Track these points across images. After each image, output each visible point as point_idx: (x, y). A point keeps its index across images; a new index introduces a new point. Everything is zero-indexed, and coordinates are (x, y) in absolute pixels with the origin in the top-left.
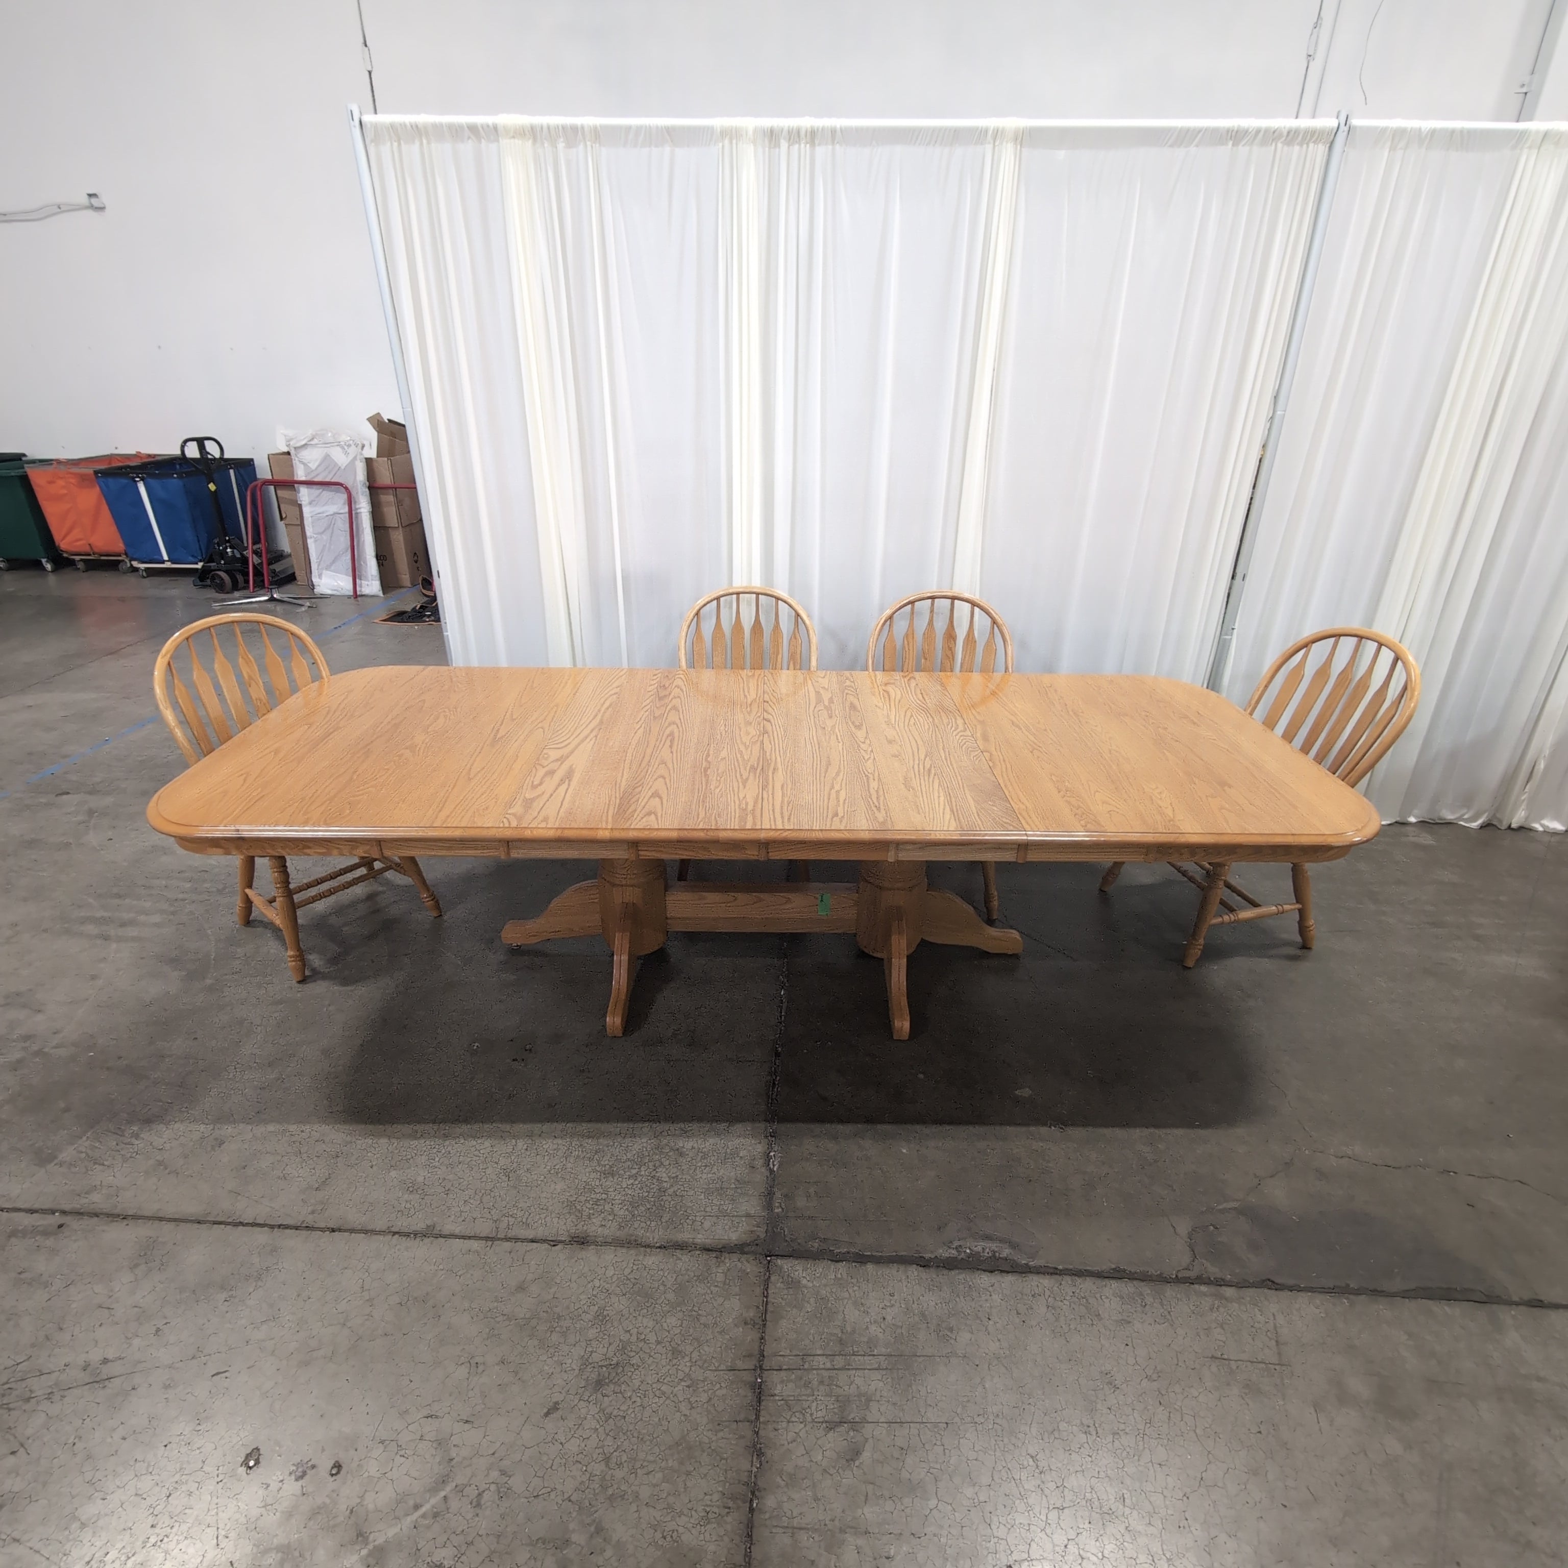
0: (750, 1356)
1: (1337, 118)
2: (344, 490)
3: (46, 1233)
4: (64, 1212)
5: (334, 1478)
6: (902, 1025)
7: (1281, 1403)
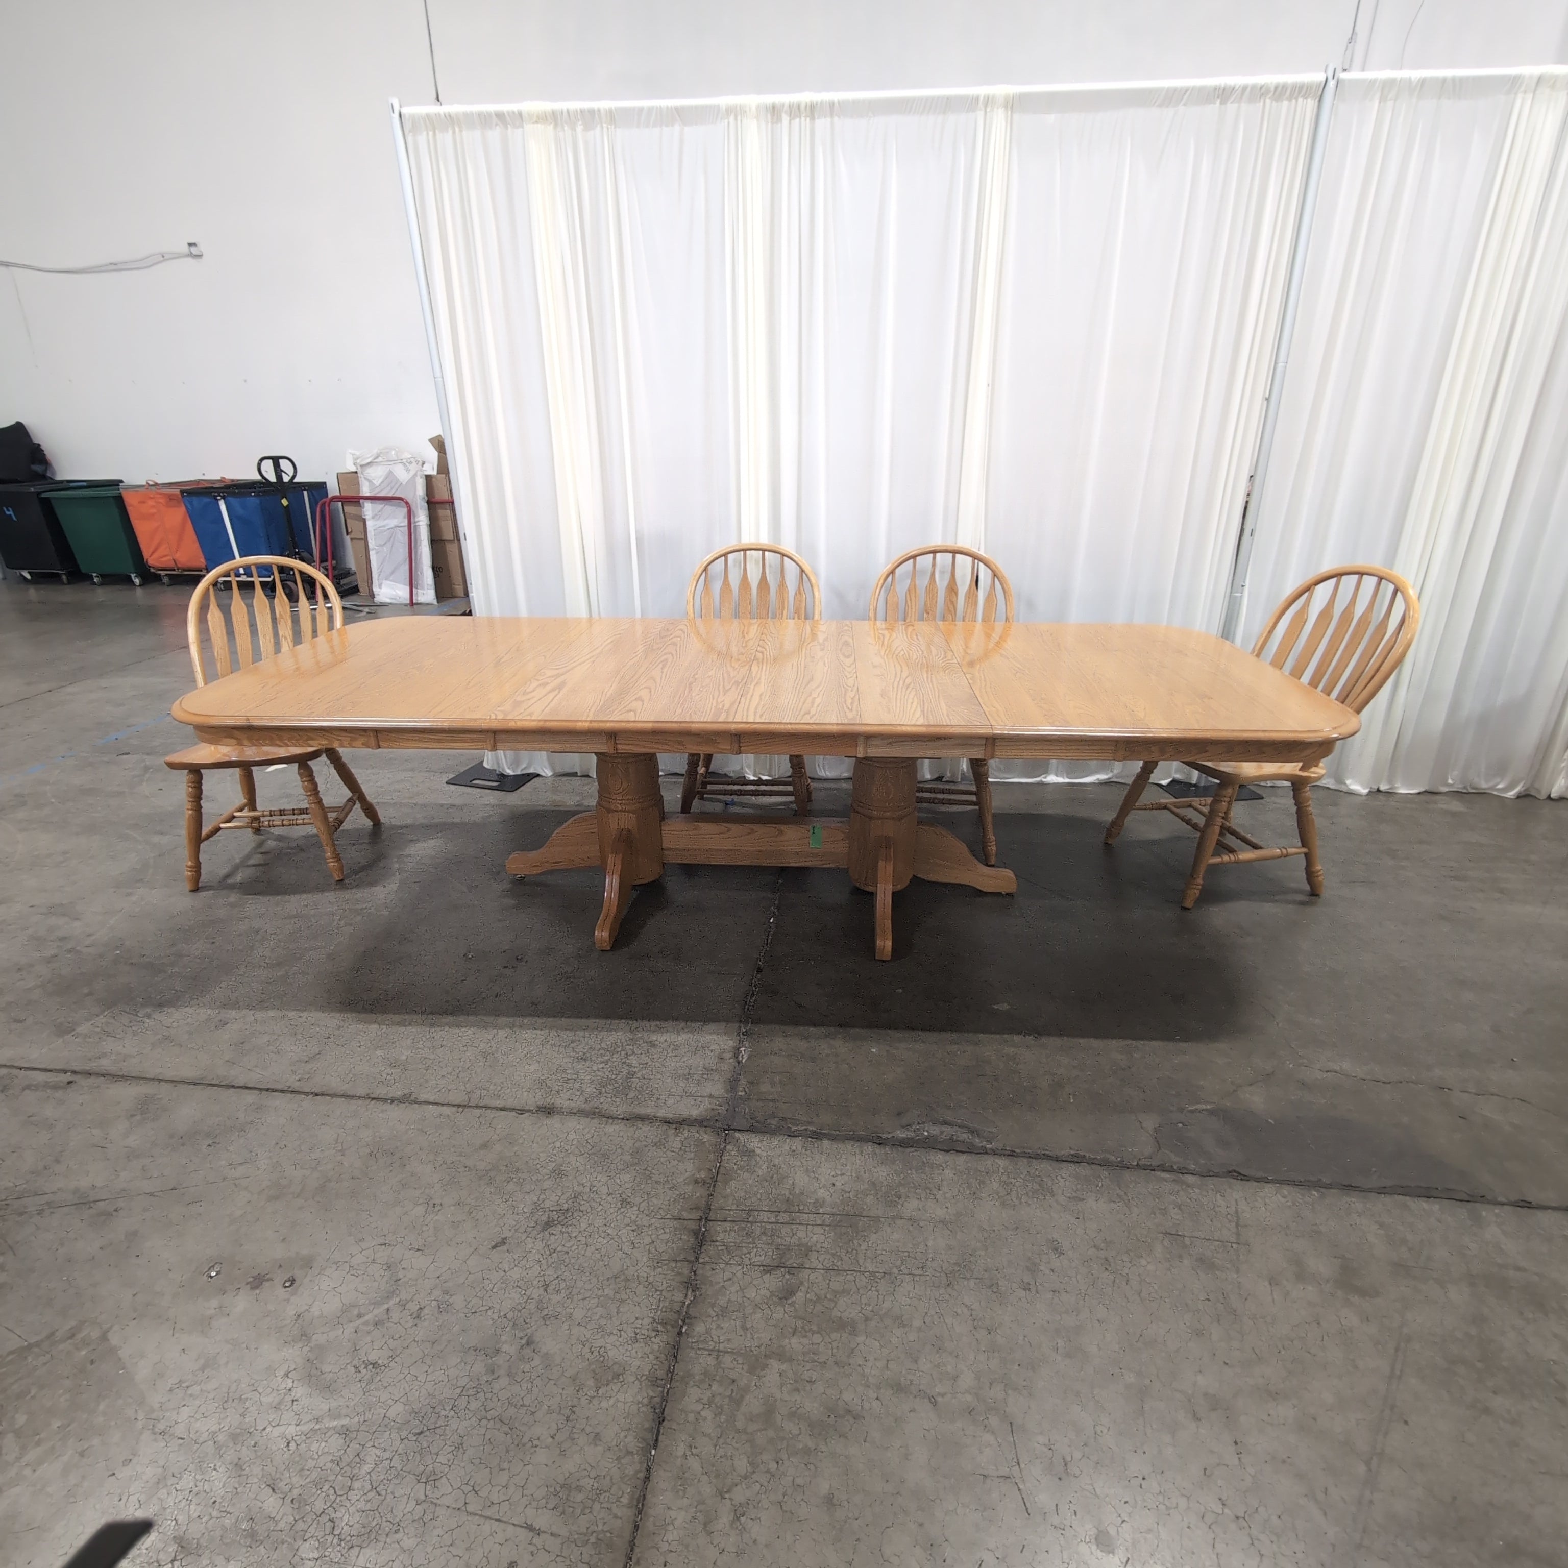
0: (697, 1208)
1: (1325, 72)
2: (404, 505)
3: (56, 1087)
4: (74, 1072)
5: (287, 1289)
6: (885, 944)
7: (1235, 1276)
